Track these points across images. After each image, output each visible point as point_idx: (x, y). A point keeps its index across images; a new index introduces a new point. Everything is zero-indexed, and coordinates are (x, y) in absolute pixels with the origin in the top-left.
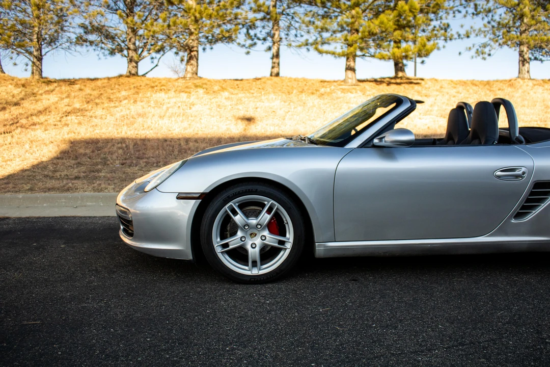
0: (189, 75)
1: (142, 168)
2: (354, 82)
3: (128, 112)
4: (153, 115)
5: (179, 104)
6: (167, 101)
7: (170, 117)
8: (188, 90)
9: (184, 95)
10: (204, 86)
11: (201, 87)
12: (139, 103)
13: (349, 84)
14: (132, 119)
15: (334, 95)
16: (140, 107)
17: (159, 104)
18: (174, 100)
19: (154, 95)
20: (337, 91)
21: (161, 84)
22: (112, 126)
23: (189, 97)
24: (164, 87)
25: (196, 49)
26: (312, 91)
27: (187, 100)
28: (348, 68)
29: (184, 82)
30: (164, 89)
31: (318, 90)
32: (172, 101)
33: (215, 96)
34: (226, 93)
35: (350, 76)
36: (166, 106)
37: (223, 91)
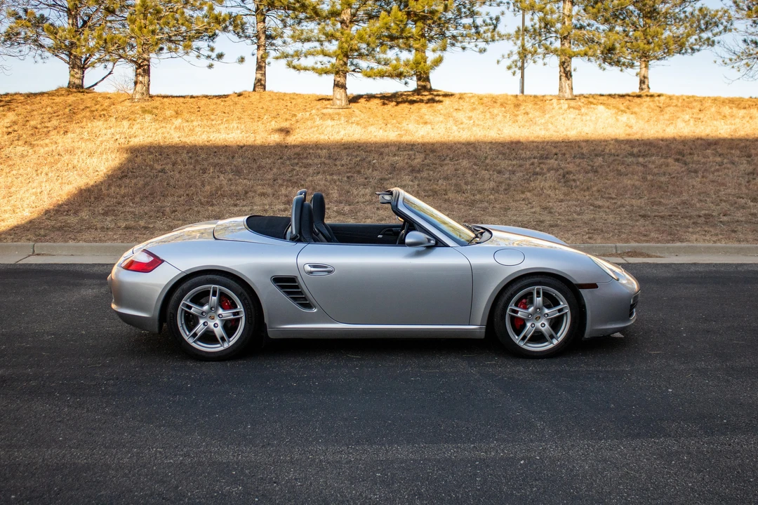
0: (138, 96)
1: (51, 217)
2: (344, 103)
3: (54, 147)
4: (82, 152)
5: (118, 137)
6: (104, 131)
7: (101, 154)
8: (133, 116)
9: (126, 123)
10: (155, 111)
11: (151, 112)
12: (69, 135)
13: (336, 107)
14: (57, 157)
15: (309, 123)
16: (70, 140)
17: (94, 135)
18: (112, 130)
19: (89, 125)
20: (316, 117)
21: (103, 107)
22: (32, 166)
23: (130, 127)
24: (105, 112)
25: (146, 63)
26: (287, 116)
27: (128, 131)
28: (337, 85)
29: (130, 104)
30: (104, 115)
31: (295, 115)
32: (110, 131)
33: (164, 125)
34: (179, 120)
35: (338, 97)
36: (100, 139)
37: (176, 117)
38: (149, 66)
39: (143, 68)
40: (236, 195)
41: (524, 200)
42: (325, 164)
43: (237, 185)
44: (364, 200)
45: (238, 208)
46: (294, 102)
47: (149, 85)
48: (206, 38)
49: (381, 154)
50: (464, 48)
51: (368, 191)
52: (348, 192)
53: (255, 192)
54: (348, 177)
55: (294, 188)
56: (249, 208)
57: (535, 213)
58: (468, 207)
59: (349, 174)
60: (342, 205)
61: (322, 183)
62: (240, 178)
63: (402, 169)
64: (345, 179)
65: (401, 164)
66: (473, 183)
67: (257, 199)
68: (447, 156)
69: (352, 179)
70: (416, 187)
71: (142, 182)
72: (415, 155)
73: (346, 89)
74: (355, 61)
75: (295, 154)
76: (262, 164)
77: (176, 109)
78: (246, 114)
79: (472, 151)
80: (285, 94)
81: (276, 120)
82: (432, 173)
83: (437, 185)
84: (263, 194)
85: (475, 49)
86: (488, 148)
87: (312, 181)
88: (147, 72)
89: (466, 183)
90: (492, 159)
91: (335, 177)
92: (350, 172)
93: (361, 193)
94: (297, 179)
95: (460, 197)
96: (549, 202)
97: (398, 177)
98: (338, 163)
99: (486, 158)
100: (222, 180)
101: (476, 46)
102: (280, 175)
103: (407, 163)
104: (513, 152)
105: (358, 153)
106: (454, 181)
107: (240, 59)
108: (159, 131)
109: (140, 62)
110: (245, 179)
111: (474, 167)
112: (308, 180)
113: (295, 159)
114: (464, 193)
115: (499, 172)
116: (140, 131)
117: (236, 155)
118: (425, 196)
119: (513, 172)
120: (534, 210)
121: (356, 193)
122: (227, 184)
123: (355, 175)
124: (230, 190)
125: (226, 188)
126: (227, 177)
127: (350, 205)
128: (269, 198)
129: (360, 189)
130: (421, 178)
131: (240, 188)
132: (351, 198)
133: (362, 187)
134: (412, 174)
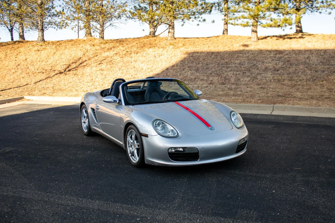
0: (169, 38)
2: (256, 39)
5: (156, 55)
6: (152, 53)
8: (165, 47)
9: (161, 49)
10: (175, 44)
11: (173, 45)
12: (138, 54)
13: (252, 41)
16: (137, 57)
17: (147, 54)
18: (155, 52)
19: (147, 50)
23: (163, 51)
24: (155, 45)
25: (173, 24)
26: (229, 46)
27: (161, 52)
28: (253, 31)
29: (165, 41)
30: (154, 46)
31: (233, 45)
32: (154, 53)
33: (176, 50)
34: (184, 48)
35: (253, 37)
36: (149, 56)
37: (183, 47)
38: (174, 25)
39: (172, 26)
41: (321, 85)
42: (236, 67)
44: (244, 83)
46: (236, 39)
47: (174, 33)
48: (208, 12)
49: (264, 62)
50: (320, 13)
52: (239, 79)
53: (199, 79)
54: (243, 73)
56: (192, 86)
57: (322, 91)
58: (290, 88)
59: (244, 72)
60: (233, 85)
62: (197, 73)
63: (270, 69)
64: (242, 73)
65: (271, 67)
67: (198, 82)
68: (295, 63)
72: (279, 63)
73: (257, 33)
74: (260, 20)
75: (225, 62)
76: (209, 66)
77: (184, 43)
78: (213, 45)
79: (307, 61)
80: (234, 36)
81: (224, 47)
82: (283, 71)
83: (281, 77)
84: (202, 80)
85: (325, 12)
86: (316, 59)
88: (173, 28)
90: (316, 65)
92: (246, 70)
94: (221, 74)
96: (333, 86)
98: (242, 66)
99: (313, 64)
101: (326, 11)
103: (274, 67)
104: (328, 61)
105: (253, 62)
107: (213, 21)
108: (173, 53)
109: (170, 24)
110: (199, 73)
111: (306, 68)
113: (224, 64)
114: (293, 81)
115: (316, 71)
116: (166, 52)
117: (200, 63)
118: (274, 82)
119: (323, 71)
120: (322, 90)
121: (242, 80)
122: (190, 75)
123: (247, 72)
124: (190, 78)
125: (188, 77)
126: (191, 72)
127: (237, 85)
128: (204, 81)
129: (245, 78)
130: (277, 74)
131: (194, 77)
132: (239, 82)
133: (246, 77)
134: (273, 72)
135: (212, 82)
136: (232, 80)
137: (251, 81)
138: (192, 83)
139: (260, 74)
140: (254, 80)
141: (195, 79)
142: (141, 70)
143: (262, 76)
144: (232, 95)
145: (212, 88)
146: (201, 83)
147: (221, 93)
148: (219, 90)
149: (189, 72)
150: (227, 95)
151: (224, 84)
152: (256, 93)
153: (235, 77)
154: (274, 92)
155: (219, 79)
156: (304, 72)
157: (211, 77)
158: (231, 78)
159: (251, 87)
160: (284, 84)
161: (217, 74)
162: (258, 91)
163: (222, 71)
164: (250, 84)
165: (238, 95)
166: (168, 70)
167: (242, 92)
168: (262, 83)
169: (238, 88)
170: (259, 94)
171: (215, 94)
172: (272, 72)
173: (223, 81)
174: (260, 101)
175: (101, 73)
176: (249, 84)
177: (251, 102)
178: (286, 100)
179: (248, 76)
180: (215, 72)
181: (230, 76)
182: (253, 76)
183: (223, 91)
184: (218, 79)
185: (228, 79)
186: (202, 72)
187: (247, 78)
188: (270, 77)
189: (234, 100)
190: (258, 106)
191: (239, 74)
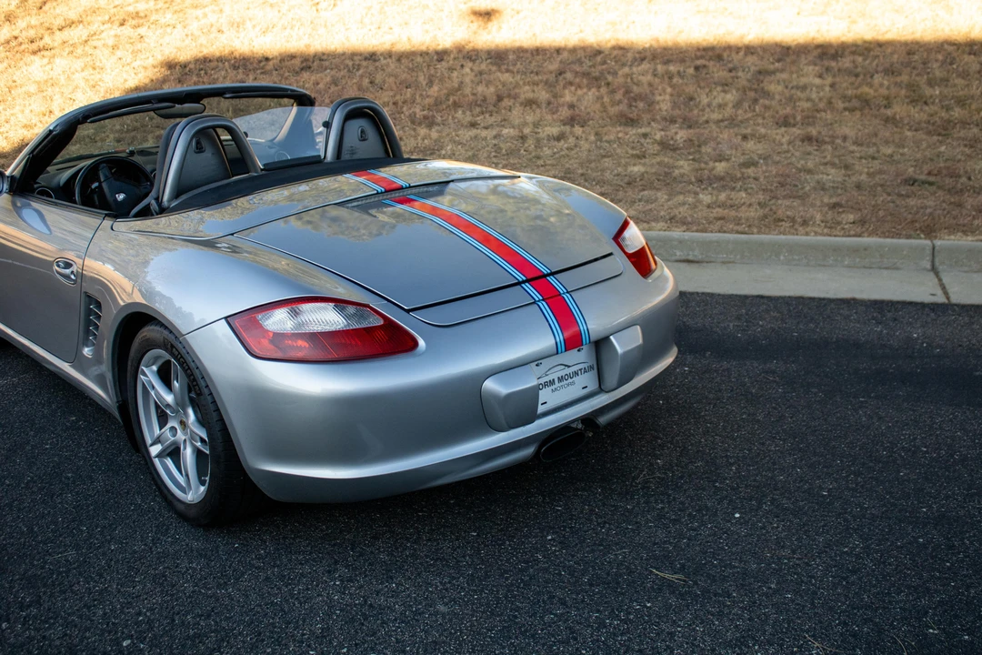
40: (480, 104)
43: (488, 83)
44: (720, 117)
45: (473, 132)
51: (731, 97)
52: (691, 99)
53: (516, 97)
54: (697, 68)
55: (590, 89)
56: (494, 133)
58: (935, 138)
59: (699, 62)
60: (674, 128)
61: (645, 79)
62: (500, 71)
64: (691, 71)
66: (945, 81)
67: (516, 114)
69: (704, 71)
70: (827, 89)
71: (328, 79)
82: (860, 59)
83: (871, 86)
84: (530, 103)
87: (626, 76)
89: (931, 83)
91: (672, 68)
93: (715, 103)
94: (602, 73)
95: (917, 114)
97: (794, 69)
100: (467, 74)
102: (573, 63)
106: (905, 78)
110: (507, 71)
112: (620, 73)
114: (926, 103)
118: (845, 109)
121: (705, 100)
122: (472, 81)
123: (712, 63)
124: (474, 94)
125: (468, 91)
126: (476, 68)
127: (690, 127)
128: (538, 111)
129: (715, 93)
130: (839, 70)
131: (492, 89)
132: (696, 112)
133: (719, 89)
134: (818, 61)
135: (577, 111)
136: (664, 103)
137: (746, 105)
138: (491, 120)
139: (773, 72)
140: (755, 101)
141: (500, 99)
142: (262, 64)
143: (784, 81)
144: (693, 180)
145: (585, 145)
146: (530, 119)
147: (637, 169)
148: (619, 151)
149: (467, 70)
150: (666, 180)
151: (631, 122)
152: (800, 170)
153: (669, 90)
154: (874, 158)
155: (606, 99)
156: (951, 64)
157: (567, 91)
158: (653, 94)
159: (760, 139)
160: (894, 118)
161: (586, 74)
162: (797, 154)
163: (604, 63)
164: (748, 120)
165: (722, 179)
166: (375, 61)
167: (728, 160)
168: (799, 118)
169: (705, 143)
170: (809, 172)
171: (608, 175)
172: (815, 65)
173: (623, 107)
174: (851, 217)
175: (92, 83)
176: (741, 122)
177: (805, 223)
178: (960, 205)
179: (725, 85)
180: (578, 68)
181: (646, 86)
182: (744, 83)
183: (638, 157)
184: (600, 98)
185: (640, 97)
186: (519, 65)
187: (724, 91)
188: (820, 88)
189: (719, 212)
190: (855, 250)
191: (679, 72)
